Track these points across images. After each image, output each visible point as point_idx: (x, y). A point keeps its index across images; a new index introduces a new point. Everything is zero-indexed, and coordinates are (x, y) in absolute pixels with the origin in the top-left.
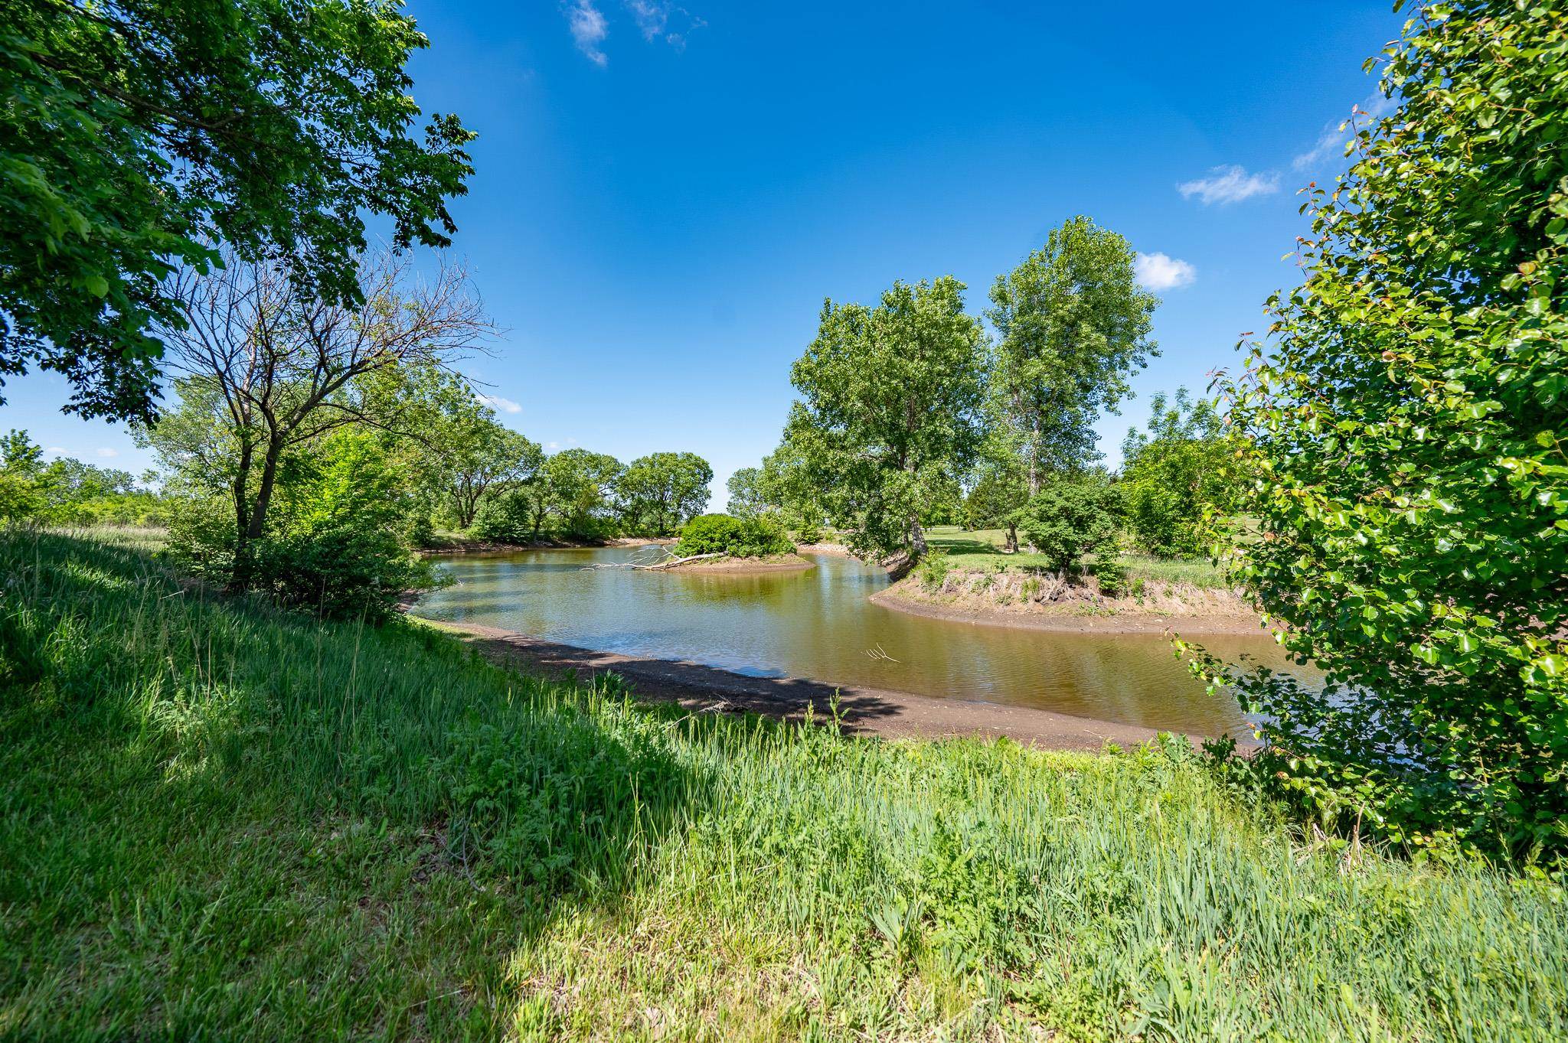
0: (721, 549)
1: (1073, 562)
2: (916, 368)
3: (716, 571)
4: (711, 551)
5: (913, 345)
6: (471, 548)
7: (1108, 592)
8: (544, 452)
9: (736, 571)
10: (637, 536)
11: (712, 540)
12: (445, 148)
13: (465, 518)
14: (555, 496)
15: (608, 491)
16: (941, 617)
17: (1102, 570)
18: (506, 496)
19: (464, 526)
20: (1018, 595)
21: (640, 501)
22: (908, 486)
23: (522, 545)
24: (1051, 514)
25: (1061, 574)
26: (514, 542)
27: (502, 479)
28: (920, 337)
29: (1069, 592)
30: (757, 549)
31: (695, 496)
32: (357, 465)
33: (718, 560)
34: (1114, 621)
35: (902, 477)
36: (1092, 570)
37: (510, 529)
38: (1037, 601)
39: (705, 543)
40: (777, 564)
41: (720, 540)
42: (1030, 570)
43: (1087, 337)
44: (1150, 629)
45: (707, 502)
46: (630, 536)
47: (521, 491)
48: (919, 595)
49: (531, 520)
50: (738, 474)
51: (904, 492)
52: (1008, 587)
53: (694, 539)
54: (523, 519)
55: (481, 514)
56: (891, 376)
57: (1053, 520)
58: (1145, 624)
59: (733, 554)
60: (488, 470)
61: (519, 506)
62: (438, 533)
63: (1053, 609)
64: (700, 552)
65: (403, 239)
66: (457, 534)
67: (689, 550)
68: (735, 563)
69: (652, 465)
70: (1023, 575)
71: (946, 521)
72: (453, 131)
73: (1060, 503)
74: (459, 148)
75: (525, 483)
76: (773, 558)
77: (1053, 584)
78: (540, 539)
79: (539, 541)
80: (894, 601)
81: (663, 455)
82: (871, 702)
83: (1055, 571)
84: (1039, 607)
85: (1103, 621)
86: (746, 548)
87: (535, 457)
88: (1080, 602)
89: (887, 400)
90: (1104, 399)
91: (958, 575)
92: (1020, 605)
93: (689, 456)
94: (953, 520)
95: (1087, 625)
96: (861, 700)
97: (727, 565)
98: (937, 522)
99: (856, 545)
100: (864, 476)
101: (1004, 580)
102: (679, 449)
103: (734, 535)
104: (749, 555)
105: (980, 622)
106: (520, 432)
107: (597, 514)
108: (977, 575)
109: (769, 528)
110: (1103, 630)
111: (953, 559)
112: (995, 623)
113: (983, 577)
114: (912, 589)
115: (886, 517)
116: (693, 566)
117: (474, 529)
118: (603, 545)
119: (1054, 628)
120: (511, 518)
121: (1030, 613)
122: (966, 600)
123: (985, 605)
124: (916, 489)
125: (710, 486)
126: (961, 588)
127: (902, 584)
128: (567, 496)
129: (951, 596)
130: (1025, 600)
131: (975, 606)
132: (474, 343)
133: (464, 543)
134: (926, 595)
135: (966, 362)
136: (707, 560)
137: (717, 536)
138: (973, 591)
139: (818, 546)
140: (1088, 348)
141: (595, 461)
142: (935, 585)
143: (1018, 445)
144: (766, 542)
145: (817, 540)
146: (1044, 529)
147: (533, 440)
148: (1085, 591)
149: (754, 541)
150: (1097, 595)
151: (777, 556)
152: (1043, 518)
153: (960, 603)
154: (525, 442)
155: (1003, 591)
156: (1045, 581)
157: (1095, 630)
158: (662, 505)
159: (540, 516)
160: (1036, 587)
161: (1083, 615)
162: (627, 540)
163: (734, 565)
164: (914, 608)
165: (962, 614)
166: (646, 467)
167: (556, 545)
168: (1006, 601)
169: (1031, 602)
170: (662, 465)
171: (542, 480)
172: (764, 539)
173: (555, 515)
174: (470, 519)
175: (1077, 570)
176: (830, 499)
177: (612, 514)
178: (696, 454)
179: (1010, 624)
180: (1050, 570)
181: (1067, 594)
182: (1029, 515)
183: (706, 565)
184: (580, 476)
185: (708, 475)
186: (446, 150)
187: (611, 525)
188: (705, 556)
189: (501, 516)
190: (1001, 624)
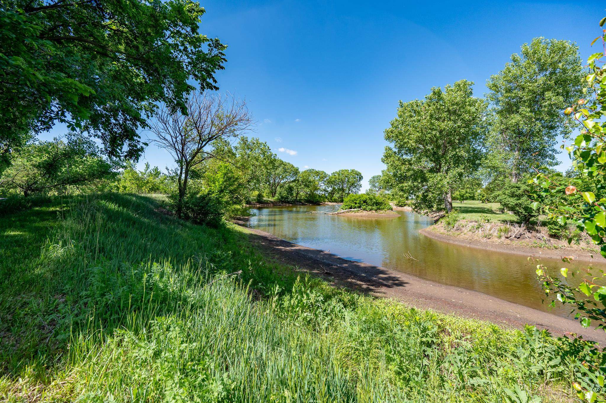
0: (360, 207)
1: (532, 219)
2: (446, 125)
3: (357, 216)
4: (355, 208)
5: (445, 115)
6: (274, 204)
7: (554, 236)
8: (299, 170)
9: (365, 216)
10: (333, 202)
11: (356, 203)
12: (215, 52)
13: (273, 193)
14: (303, 186)
15: (322, 184)
16: (451, 242)
17: (551, 224)
18: (287, 186)
19: (273, 197)
20: (495, 234)
21: (334, 189)
22: (440, 180)
23: (291, 204)
24: (517, 193)
25: (522, 225)
26: (288, 202)
27: (285, 180)
28: (449, 111)
29: (528, 234)
30: (375, 207)
31: (356, 186)
32: (225, 174)
33: (358, 211)
34: (557, 252)
35: (438, 176)
36: (544, 224)
37: (287, 198)
38: (507, 238)
39: (353, 204)
40: (382, 214)
41: (359, 203)
42: (505, 222)
43: (550, 99)
44: (582, 259)
45: (360, 189)
46: (330, 202)
47: (291, 184)
48: (442, 231)
49: (295, 195)
50: (374, 178)
51: (438, 183)
52: (490, 230)
53: (348, 203)
54: (292, 194)
55: (278, 192)
56: (432, 129)
57: (519, 197)
58: (579, 256)
59: (364, 210)
60: (281, 177)
61: (290, 189)
62: (264, 199)
63: (516, 243)
64: (351, 208)
65: (203, 88)
66: (271, 199)
67: (347, 207)
68: (365, 213)
69: (339, 175)
70: (500, 224)
71: (473, 198)
72: (217, 44)
73: (523, 187)
74: (221, 51)
75: (293, 181)
76: (381, 212)
77: (517, 230)
78: (297, 201)
79: (297, 202)
80: (429, 233)
81: (343, 171)
82: (394, 279)
83: (519, 223)
84: (508, 241)
85: (549, 251)
86: (370, 207)
87: (296, 172)
88: (534, 240)
89: (432, 141)
90: (562, 132)
91: (463, 222)
92: (496, 239)
93: (353, 171)
94: (476, 197)
95: (538, 252)
96: (390, 277)
97: (361, 214)
98: (467, 199)
99: (416, 207)
100: (420, 176)
101: (488, 226)
102: (350, 168)
103: (365, 202)
104: (371, 210)
105: (472, 246)
106: (291, 163)
107: (319, 193)
108: (474, 223)
109: (381, 200)
110: (548, 256)
111: (465, 215)
112: (480, 247)
113: (476, 224)
114: (440, 228)
115: (430, 195)
116: (349, 214)
117: (276, 198)
118: (319, 205)
119: (515, 252)
120: (288, 194)
121: (502, 243)
122: (466, 234)
123: (476, 238)
124: (445, 182)
125: (362, 182)
126: (464, 229)
127: (435, 226)
128: (307, 186)
129: (458, 232)
130: (500, 237)
131: (471, 238)
132: (250, 127)
133: (272, 202)
134: (445, 231)
135: (473, 120)
136: (353, 211)
137: (358, 202)
138: (470, 230)
139: (405, 208)
140: (550, 105)
141: (317, 173)
142: (451, 226)
143: (505, 160)
144: (378, 205)
145: (405, 205)
146: (512, 201)
147: (295, 166)
148: (538, 235)
149: (373, 204)
150: (546, 237)
151: (383, 211)
152: (513, 195)
153: (462, 236)
154: (293, 167)
155: (487, 232)
156: (512, 228)
157: (543, 256)
158: (343, 190)
159: (298, 194)
160: (506, 231)
161: (536, 247)
162: (329, 203)
163: (364, 214)
164: (438, 237)
165: (463, 241)
166: (337, 175)
167: (303, 204)
168: (488, 237)
169: (503, 238)
170: (342, 174)
171: (298, 180)
172: (378, 204)
173: (303, 193)
174: (275, 194)
175: (534, 223)
176: (403, 187)
177: (323, 193)
178: (356, 170)
179: (489, 248)
180: (518, 223)
181: (526, 236)
182: (504, 194)
183: (353, 213)
184: (311, 179)
185: (361, 178)
186: (217, 52)
187: (323, 197)
188: (352, 210)
189: (285, 194)
190: (484, 248)
